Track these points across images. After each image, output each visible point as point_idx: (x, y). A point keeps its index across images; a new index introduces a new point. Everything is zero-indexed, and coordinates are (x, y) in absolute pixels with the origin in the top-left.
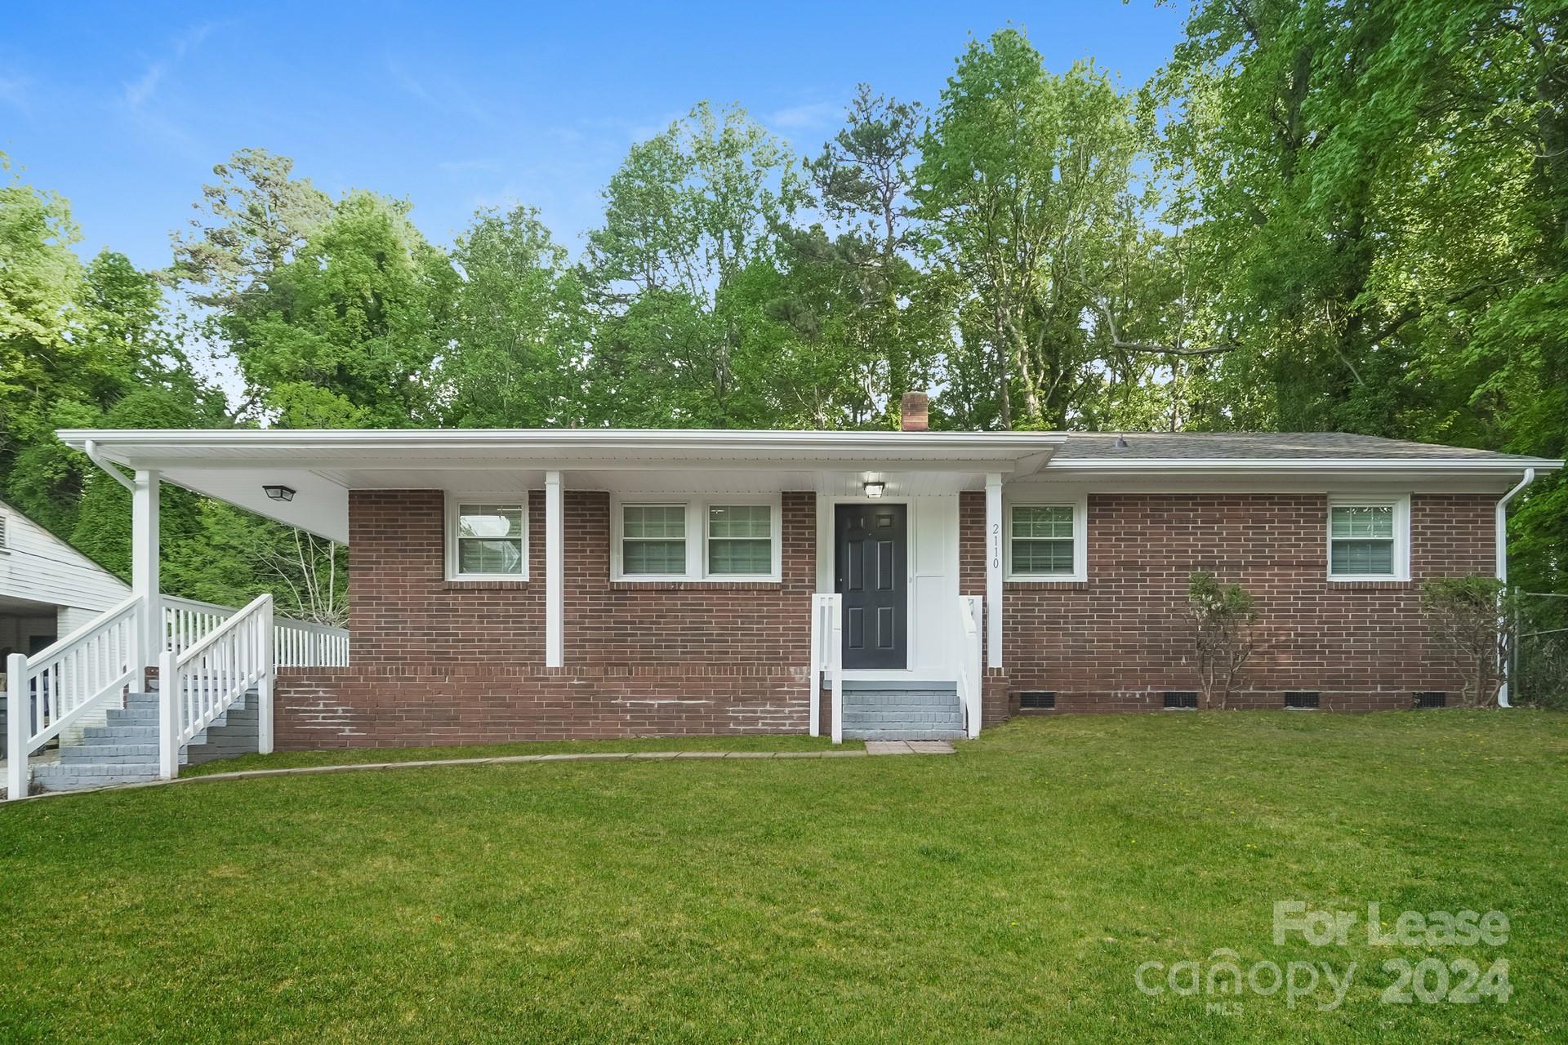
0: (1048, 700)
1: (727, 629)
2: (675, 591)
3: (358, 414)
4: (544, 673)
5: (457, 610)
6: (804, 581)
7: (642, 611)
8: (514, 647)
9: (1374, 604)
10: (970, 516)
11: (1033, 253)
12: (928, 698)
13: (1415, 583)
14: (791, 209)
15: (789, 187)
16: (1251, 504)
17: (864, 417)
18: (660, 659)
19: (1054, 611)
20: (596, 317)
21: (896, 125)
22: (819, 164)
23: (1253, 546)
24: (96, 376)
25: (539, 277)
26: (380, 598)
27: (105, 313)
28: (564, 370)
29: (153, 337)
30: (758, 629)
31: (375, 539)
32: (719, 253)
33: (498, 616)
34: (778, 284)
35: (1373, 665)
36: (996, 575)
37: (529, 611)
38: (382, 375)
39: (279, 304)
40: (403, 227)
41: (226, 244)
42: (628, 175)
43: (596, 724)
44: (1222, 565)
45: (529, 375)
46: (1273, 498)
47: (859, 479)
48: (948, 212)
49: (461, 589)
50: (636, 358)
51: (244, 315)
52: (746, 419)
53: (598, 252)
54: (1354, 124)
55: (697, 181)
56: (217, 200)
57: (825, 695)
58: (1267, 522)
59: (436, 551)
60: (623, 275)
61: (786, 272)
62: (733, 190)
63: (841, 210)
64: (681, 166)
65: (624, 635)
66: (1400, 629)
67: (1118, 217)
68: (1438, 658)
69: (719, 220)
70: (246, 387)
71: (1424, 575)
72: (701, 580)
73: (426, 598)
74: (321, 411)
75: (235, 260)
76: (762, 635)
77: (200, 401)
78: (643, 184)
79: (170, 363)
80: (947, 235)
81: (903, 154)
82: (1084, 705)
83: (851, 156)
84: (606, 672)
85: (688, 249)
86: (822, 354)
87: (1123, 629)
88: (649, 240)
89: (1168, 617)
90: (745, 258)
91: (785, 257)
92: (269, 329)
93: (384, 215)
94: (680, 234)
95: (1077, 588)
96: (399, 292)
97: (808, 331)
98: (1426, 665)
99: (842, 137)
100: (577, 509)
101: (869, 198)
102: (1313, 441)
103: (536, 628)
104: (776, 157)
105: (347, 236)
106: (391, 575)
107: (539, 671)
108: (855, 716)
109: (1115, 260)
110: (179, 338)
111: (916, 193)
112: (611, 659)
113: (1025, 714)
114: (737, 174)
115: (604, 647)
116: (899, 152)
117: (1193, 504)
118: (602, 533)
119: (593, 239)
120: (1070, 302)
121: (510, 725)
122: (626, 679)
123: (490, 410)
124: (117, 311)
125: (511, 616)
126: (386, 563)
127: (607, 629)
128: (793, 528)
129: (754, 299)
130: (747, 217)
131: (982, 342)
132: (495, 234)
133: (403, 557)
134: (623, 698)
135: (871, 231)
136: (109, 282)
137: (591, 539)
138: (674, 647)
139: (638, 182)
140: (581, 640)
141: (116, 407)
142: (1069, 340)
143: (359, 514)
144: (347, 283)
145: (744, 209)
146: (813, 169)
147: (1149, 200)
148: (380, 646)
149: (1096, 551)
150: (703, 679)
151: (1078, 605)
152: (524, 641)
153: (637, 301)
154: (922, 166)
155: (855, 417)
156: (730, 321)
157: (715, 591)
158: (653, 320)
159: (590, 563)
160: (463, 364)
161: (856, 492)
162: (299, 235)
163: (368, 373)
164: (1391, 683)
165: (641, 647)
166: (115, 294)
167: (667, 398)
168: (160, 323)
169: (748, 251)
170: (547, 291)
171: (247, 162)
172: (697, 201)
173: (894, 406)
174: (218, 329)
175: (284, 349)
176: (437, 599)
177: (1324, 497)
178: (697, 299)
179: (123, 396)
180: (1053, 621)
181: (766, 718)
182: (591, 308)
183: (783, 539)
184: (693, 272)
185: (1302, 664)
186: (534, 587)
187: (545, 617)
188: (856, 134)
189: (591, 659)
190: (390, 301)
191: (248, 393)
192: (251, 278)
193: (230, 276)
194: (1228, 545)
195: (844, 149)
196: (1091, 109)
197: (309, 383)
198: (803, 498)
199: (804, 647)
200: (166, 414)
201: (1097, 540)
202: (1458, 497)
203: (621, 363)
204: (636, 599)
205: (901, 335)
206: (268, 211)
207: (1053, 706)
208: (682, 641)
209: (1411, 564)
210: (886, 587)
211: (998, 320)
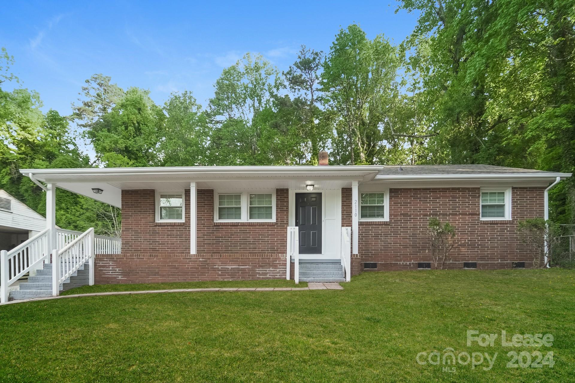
0: (374, 266)
1: (256, 239)
2: (237, 226)
3: (131, 163)
4: (190, 256)
5: (159, 233)
6: (284, 222)
7: (225, 233)
8: (180, 246)
9: (498, 229)
10: (346, 197)
11: (363, 103)
12: (330, 266)
13: (513, 221)
14: (278, 89)
15: (277, 82)
16: (451, 191)
17: (303, 161)
18: (232, 250)
19: (377, 232)
20: (211, 128)
21: (314, 59)
22: (288, 73)
23: (452, 207)
24: (47, 152)
25: (192, 115)
26: (132, 229)
27: (50, 131)
28: (200, 147)
29: (67, 138)
30: (267, 239)
31: (130, 207)
32: (253, 106)
33: (174, 235)
34: (273, 116)
35: (497, 252)
36: (356, 219)
37: (185, 233)
38: (139, 150)
39: (106, 126)
40: (147, 99)
41: (89, 106)
42: (222, 79)
43: (208, 275)
44: (440, 214)
45: (189, 149)
46: (460, 189)
47: (305, 183)
48: (332, 89)
49: (161, 225)
50: (225, 142)
51: (95, 130)
52: (262, 163)
53: (212, 106)
54: (484, 51)
55: (246, 81)
56: (86, 91)
57: (292, 264)
58: (457, 198)
59: (152, 211)
60: (220, 114)
61: (276, 112)
62: (258, 83)
63: (295, 89)
64: (240, 75)
65: (219, 242)
66: (508, 238)
67: (392, 90)
68: (522, 249)
69: (254, 94)
70: (96, 155)
71: (517, 217)
72: (246, 222)
73: (148, 229)
74: (119, 162)
75: (92, 111)
76: (269, 242)
77: (81, 159)
78: (227, 82)
79: (71, 147)
80: (332, 97)
81: (317, 69)
82: (387, 267)
83: (299, 70)
84: (212, 256)
85: (242, 104)
86: (288, 140)
87: (403, 239)
88: (229, 101)
89: (420, 234)
90: (262, 107)
91: (276, 106)
92: (103, 135)
93: (141, 95)
94: (240, 99)
95: (385, 224)
96: (145, 121)
97: (284, 132)
98: (517, 252)
99: (296, 64)
100: (202, 196)
101: (305, 84)
102: (471, 167)
103: (187, 239)
104: (273, 72)
105: (128, 102)
106: (136, 220)
107: (188, 255)
108: (303, 273)
109: (391, 105)
110: (74, 138)
111: (321, 83)
112: (214, 250)
113: (366, 271)
114: (259, 78)
115: (212, 246)
116: (315, 68)
117: (429, 192)
118: (211, 205)
119: (210, 102)
120: (375, 119)
121: (177, 275)
122: (219, 259)
123: (176, 161)
124: (54, 130)
125: (178, 235)
126: (134, 216)
127: (213, 239)
128: (280, 202)
129: (265, 121)
130: (263, 92)
131: (344, 135)
132: (177, 101)
133: (140, 214)
134: (218, 266)
135: (305, 97)
136: (52, 120)
137: (207, 207)
138: (237, 246)
139: (225, 81)
140: (203, 244)
141: (53, 162)
142: (374, 133)
143: (125, 198)
144: (128, 118)
145: (262, 89)
146: (286, 75)
147: (403, 83)
148: (132, 246)
149: (393, 210)
150: (247, 259)
151: (386, 230)
152: (183, 244)
153: (225, 123)
154: (324, 73)
155: (300, 161)
156: (257, 129)
157: (252, 225)
158: (231, 129)
159: (207, 215)
160: (167, 145)
161: (303, 188)
162: (113, 103)
163: (135, 149)
164: (504, 258)
165: (225, 246)
166: (54, 124)
167: (235, 156)
168: (68, 134)
169: (263, 105)
170: (195, 120)
171: (96, 78)
172: (246, 88)
173: (314, 158)
174: (87, 135)
175: (107, 141)
176: (152, 229)
177: (479, 188)
178: (245, 121)
179: (56, 158)
180: (377, 236)
181: (270, 273)
182: (210, 125)
183: (277, 206)
184: (244, 112)
185: (471, 252)
186: (187, 224)
187: (190, 235)
188: (300, 62)
189: (207, 251)
190: (142, 124)
191: (96, 156)
192: (98, 117)
193: (91, 117)
194: (442, 207)
195: (296, 68)
196: (383, 51)
197: (115, 152)
198: (284, 191)
199: (284, 246)
200: (69, 164)
201: (393, 205)
202: (530, 188)
203: (220, 144)
204: (223, 228)
205: (316, 133)
206: (103, 95)
207: (376, 268)
208: (240, 244)
209: (512, 213)
210: (314, 223)
211: (350, 126)
